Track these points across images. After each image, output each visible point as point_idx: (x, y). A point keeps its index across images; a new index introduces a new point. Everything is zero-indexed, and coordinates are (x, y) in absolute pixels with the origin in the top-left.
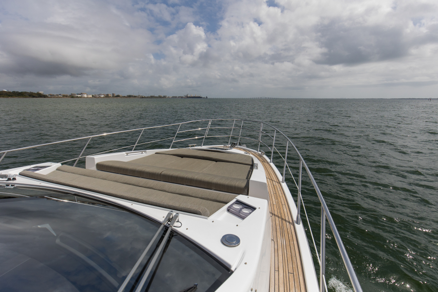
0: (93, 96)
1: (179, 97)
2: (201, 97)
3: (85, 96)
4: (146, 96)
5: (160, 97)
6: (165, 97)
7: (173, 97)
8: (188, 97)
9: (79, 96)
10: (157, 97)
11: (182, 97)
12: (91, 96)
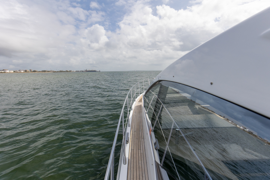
0: (14, 72)
1: (80, 71)
2: (96, 71)
3: (8, 71)
4: (56, 71)
5: (67, 71)
6: (70, 71)
7: (76, 71)
8: (87, 71)
9: (3, 71)
10: (65, 71)
11: (83, 71)
12: (13, 72)
